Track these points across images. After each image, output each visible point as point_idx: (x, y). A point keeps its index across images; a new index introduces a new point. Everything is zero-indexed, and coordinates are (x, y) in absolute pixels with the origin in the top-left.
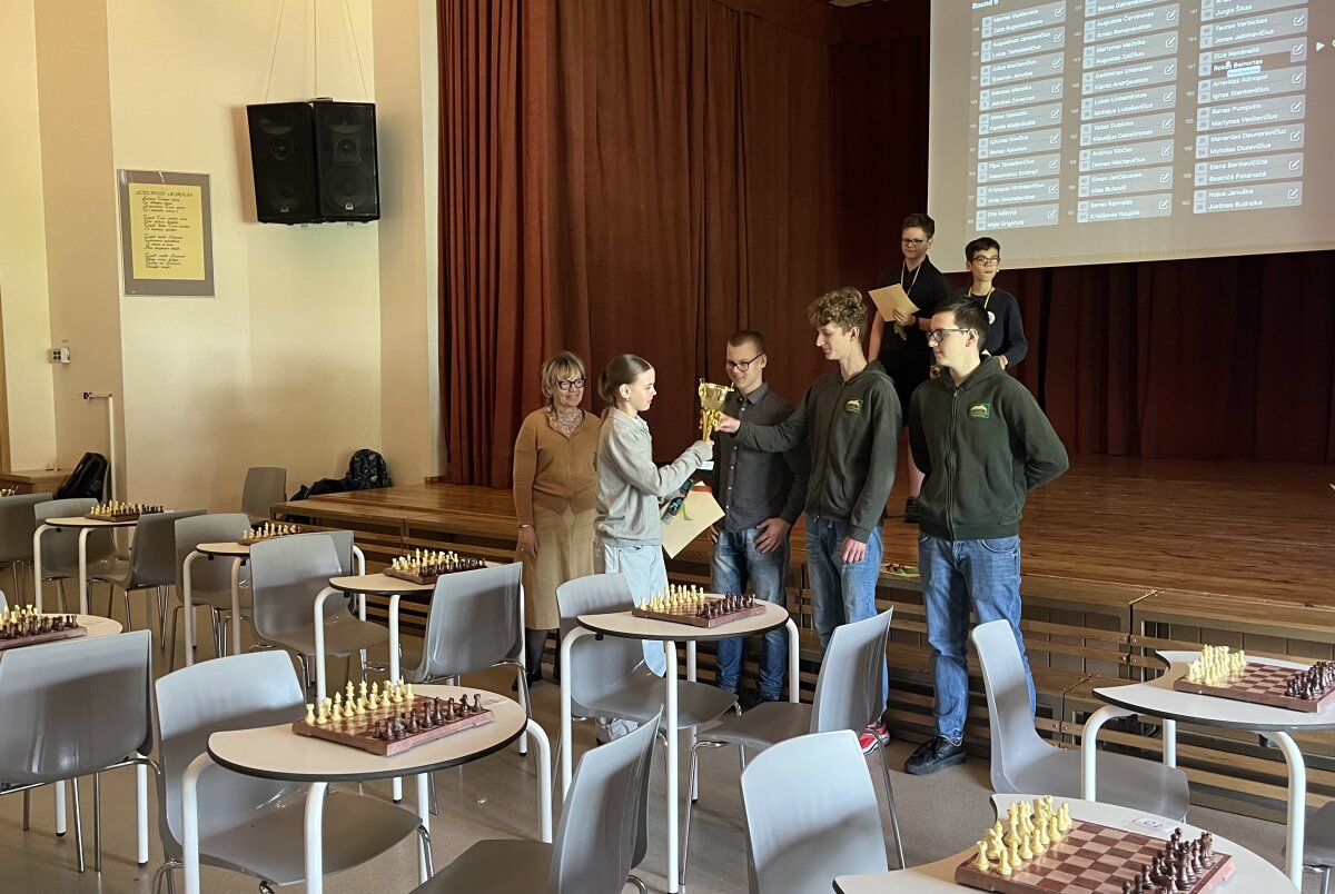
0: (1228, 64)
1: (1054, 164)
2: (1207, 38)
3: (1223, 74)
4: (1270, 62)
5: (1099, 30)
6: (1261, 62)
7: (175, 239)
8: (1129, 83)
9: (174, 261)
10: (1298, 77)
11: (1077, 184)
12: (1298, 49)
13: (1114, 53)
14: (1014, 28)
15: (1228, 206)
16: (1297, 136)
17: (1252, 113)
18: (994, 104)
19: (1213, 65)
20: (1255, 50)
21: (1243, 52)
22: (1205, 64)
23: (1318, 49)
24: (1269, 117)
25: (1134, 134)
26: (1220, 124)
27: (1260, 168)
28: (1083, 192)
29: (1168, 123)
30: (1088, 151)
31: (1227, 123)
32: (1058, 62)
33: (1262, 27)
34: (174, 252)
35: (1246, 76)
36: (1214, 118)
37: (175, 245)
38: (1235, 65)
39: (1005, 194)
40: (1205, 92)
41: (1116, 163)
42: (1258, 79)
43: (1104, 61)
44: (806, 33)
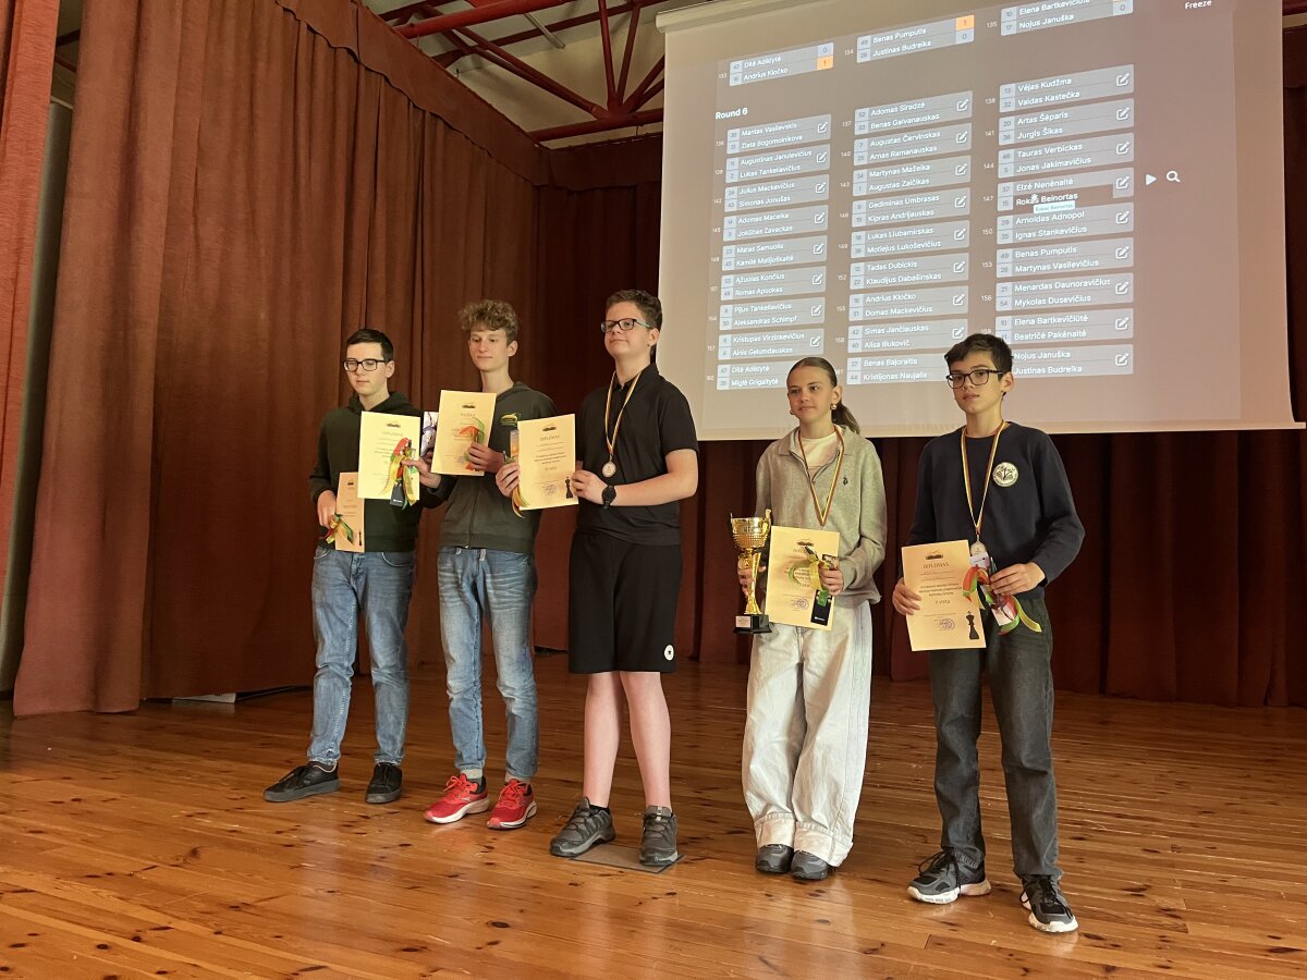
0: (1034, 197)
1: (817, 309)
2: (1006, 165)
3: (1029, 209)
4: (1087, 197)
5: (872, 150)
6: (1076, 196)
8: (911, 215)
10: (1124, 217)
11: (846, 336)
12: (1123, 182)
13: (891, 179)
14: (766, 144)
15: (1039, 371)
16: (1124, 287)
17: (1068, 258)
18: (741, 234)
19: (1015, 198)
20: (1069, 182)
21: (1052, 184)
22: (1005, 197)
23: (1148, 183)
24: (1085, 264)
25: (916, 278)
26: (1025, 269)
27: (1078, 326)
28: (854, 346)
29: (960, 266)
30: (861, 296)
31: (1034, 269)
32: (821, 187)
33: (1077, 155)
35: (1057, 213)
36: (1017, 262)
38: (1043, 198)
39: (754, 346)
40: (1005, 230)
41: (895, 312)
42: (1073, 216)
43: (879, 188)
44: (508, 164)
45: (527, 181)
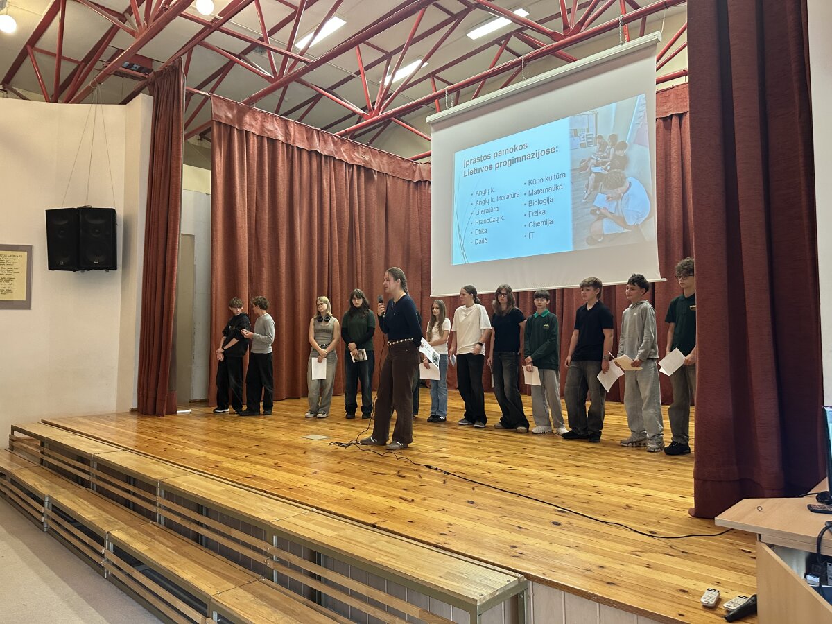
7: (11, 279)
9: (9, 290)
34: (9, 286)
37: (10, 282)
44: (398, 176)
45: (409, 181)
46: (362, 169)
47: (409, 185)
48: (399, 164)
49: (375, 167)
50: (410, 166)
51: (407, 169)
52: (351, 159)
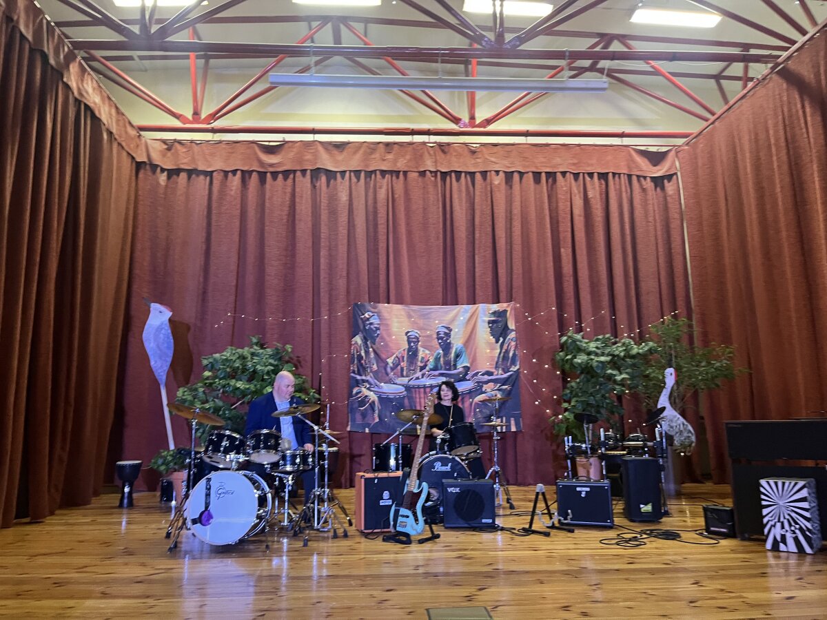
44: (124, 144)
45: (133, 158)
46: (89, 113)
47: (132, 162)
48: (125, 127)
49: (104, 117)
50: (135, 135)
51: (132, 139)
52: (79, 89)
